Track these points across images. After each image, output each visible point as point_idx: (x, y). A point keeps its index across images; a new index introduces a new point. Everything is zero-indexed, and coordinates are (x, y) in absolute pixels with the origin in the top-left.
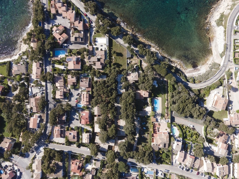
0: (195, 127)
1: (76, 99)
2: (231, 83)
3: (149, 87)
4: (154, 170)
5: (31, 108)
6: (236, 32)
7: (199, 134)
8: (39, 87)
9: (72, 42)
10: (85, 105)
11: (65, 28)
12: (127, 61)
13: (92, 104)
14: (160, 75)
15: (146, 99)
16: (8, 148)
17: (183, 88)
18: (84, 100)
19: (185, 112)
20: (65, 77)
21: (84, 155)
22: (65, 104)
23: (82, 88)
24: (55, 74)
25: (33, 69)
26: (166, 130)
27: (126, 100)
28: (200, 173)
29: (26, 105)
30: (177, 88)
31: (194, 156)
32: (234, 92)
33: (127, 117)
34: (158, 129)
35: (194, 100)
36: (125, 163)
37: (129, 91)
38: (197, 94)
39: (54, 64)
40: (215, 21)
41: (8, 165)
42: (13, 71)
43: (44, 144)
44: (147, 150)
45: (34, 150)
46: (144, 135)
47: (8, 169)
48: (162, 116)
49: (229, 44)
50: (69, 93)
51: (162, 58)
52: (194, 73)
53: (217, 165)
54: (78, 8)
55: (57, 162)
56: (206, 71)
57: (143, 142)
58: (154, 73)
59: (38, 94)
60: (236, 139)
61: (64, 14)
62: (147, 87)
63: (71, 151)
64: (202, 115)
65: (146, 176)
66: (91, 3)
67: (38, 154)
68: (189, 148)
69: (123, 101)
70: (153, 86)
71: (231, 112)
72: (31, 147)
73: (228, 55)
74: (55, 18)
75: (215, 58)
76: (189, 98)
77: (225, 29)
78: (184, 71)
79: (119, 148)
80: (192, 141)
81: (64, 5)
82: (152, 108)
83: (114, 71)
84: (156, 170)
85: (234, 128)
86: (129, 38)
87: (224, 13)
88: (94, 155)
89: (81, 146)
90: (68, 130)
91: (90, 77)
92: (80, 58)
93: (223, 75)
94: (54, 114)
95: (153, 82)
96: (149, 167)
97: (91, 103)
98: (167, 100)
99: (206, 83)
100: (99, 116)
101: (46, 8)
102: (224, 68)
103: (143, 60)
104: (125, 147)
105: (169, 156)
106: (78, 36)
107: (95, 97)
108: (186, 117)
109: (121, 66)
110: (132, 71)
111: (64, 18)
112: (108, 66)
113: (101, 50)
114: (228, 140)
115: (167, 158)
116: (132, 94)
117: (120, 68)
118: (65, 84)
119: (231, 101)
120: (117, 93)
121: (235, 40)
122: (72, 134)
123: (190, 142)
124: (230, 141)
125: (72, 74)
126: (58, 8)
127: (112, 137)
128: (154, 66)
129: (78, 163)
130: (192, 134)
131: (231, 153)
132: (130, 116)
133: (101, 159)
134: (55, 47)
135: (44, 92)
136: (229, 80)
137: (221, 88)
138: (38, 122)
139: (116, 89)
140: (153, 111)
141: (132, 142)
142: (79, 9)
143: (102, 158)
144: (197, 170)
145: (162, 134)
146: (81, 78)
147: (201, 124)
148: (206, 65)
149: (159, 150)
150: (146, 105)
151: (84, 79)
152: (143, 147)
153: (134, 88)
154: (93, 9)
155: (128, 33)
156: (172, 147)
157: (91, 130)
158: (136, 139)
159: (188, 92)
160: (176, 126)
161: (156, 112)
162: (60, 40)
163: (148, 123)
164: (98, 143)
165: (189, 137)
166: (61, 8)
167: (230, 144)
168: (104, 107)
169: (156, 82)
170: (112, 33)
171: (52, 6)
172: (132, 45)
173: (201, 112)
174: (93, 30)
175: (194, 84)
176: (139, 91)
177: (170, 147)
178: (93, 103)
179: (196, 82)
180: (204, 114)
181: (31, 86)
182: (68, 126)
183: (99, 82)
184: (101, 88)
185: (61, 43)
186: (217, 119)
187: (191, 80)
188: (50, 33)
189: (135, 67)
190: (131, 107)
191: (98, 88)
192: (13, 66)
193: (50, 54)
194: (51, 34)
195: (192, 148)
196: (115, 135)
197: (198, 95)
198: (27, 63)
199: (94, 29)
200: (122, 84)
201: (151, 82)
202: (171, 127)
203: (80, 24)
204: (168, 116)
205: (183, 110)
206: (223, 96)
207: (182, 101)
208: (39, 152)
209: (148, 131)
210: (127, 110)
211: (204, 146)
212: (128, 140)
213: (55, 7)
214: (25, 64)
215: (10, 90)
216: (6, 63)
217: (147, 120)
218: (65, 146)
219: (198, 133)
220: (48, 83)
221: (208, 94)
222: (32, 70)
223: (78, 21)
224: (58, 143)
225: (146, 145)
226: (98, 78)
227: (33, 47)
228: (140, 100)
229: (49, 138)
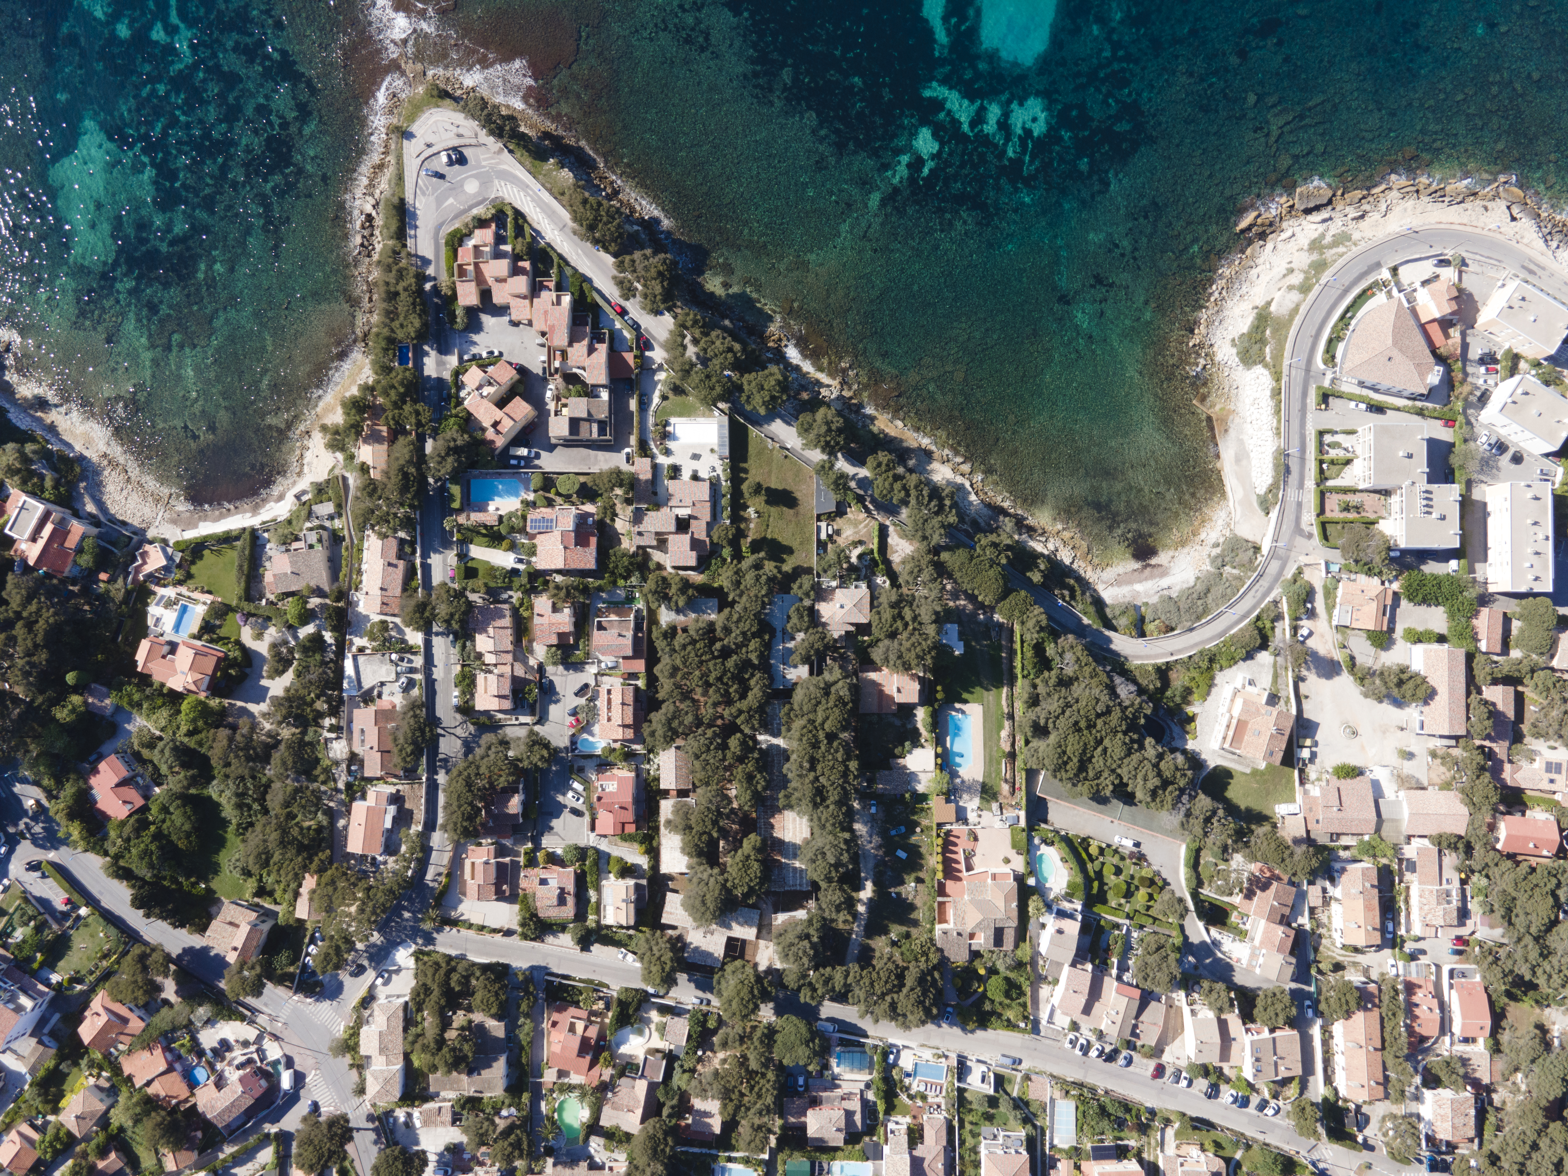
0: (1144, 849)
1: (574, 713)
2: (1307, 638)
3: (918, 657)
4: (946, 1057)
5: (354, 758)
6: (1325, 398)
7: (1164, 880)
8: (394, 656)
9: (553, 441)
10: (615, 741)
11: (522, 370)
12: (819, 529)
13: (648, 739)
14: (972, 598)
15: (907, 710)
16: (244, 952)
17: (1084, 660)
18: (609, 719)
19: (1091, 774)
20: (521, 605)
21: (608, 987)
22: (519, 739)
23: (601, 657)
24: (473, 591)
25: (364, 567)
26: (1007, 861)
27: (811, 716)
28: (1169, 1071)
29: (327, 740)
30: (1058, 659)
31: (1137, 986)
32: (1324, 680)
33: (818, 800)
34: (968, 859)
35: (1135, 717)
36: (809, 1024)
37: (827, 676)
38: (1151, 687)
39: (465, 542)
40: (1233, 340)
41: (231, 1039)
42: (268, 578)
43: (415, 933)
44: (911, 958)
45: (366, 963)
46: (901, 889)
47: (234, 1059)
48: (987, 793)
49: (1293, 451)
50: (541, 686)
51: (985, 511)
52: (1139, 587)
53: (1248, 1030)
54: (586, 279)
55: (478, 1017)
56: (1198, 578)
57: (894, 922)
58: (944, 588)
59: (386, 690)
60: (1334, 906)
61: (520, 310)
62: (911, 656)
63: (546, 968)
64: (1170, 788)
65: (908, 1089)
66: (646, 258)
67: (386, 983)
68: (1117, 948)
69: (798, 724)
70: (941, 650)
71: (1312, 771)
72: (352, 947)
73: (1294, 506)
74: (474, 325)
75: (1238, 515)
76: (1108, 707)
77: (1278, 380)
78: (1090, 575)
79: (780, 949)
80: (1128, 917)
81: (521, 264)
82: (937, 756)
83: (758, 578)
84: (959, 1056)
85: (1325, 848)
86: (828, 423)
87: (1273, 308)
88: (658, 981)
89: (597, 941)
90: (532, 862)
91: (640, 605)
92: (592, 515)
93: (1269, 599)
94: (469, 784)
95: (938, 633)
96: (923, 1045)
97: (646, 729)
98: (1011, 717)
99: (1194, 633)
100: (682, 793)
101: (435, 279)
102: (1274, 566)
103: (895, 525)
104: (808, 945)
105: (1019, 987)
106: (584, 415)
107: (664, 701)
108: (1099, 799)
109: (790, 551)
110: (841, 577)
111: (515, 324)
112: (726, 552)
113: (695, 477)
114: (1295, 909)
115: (1012, 999)
116: (842, 689)
117: (783, 561)
118: (517, 641)
119: (1308, 721)
120: (769, 686)
121: (1321, 434)
122: (554, 883)
123: (1121, 921)
124: (1306, 913)
125: (554, 596)
126: (490, 281)
127: (746, 896)
128: (945, 556)
129: (580, 1026)
130: (1129, 884)
131: (1313, 972)
132: (833, 796)
133: (690, 1007)
134: (473, 465)
135: (418, 677)
136: (1301, 623)
137: (1264, 657)
138: (388, 824)
139: (765, 667)
140: (942, 769)
141: (841, 920)
142: (589, 281)
143: (697, 1001)
144: (1151, 1056)
145: (985, 881)
146: (599, 613)
147: (1170, 833)
148: (1198, 547)
149: (971, 961)
150: (907, 744)
151: (613, 617)
152: (894, 944)
153: (852, 656)
154: (658, 289)
155: (824, 392)
156: (1035, 947)
157: (643, 861)
158: (861, 909)
159: (1104, 678)
160: (1052, 844)
161: (954, 774)
162: (498, 432)
163: (918, 830)
164: (674, 928)
165: (1116, 895)
166: (504, 280)
167: (1308, 927)
168: (709, 750)
169: (953, 629)
170: (743, 398)
171: (462, 272)
172: (839, 455)
173: (1167, 774)
174: (656, 384)
175: (1140, 640)
176: (873, 676)
177: (1022, 945)
178: (653, 734)
179: (1150, 627)
180: (1182, 783)
181: (354, 649)
182: (530, 845)
183: (685, 630)
184: (693, 659)
185: (500, 442)
186: (1249, 810)
187: (1122, 622)
188: (450, 397)
189: (854, 560)
190: (837, 751)
191: (678, 662)
192: (270, 553)
193: (451, 498)
194: (453, 400)
195: (1132, 948)
196: (761, 884)
197: (1156, 696)
198: (336, 539)
199: (661, 376)
200: (793, 639)
201: (931, 630)
202: (1028, 850)
203: (595, 355)
204: (1013, 793)
205: (1083, 767)
206: (1273, 699)
207: (1076, 723)
208: (390, 973)
209: (920, 867)
210: (819, 767)
211: (1186, 938)
212: (820, 908)
213: (479, 278)
214: (326, 544)
215: (248, 670)
216: (237, 538)
217: (914, 813)
218: (515, 940)
219: (1156, 879)
220: (437, 634)
221: (1206, 688)
222: (360, 572)
223: (585, 342)
224: (482, 928)
225: (908, 936)
226: (678, 611)
227: (370, 463)
228: (879, 715)
229: (438, 904)
